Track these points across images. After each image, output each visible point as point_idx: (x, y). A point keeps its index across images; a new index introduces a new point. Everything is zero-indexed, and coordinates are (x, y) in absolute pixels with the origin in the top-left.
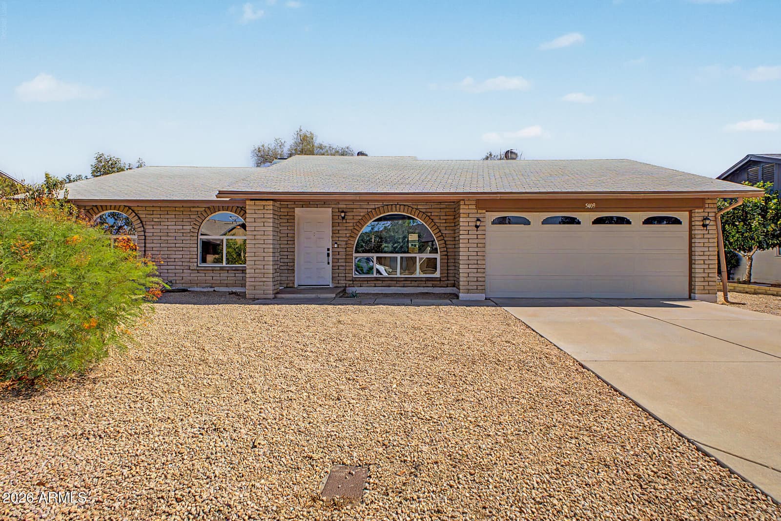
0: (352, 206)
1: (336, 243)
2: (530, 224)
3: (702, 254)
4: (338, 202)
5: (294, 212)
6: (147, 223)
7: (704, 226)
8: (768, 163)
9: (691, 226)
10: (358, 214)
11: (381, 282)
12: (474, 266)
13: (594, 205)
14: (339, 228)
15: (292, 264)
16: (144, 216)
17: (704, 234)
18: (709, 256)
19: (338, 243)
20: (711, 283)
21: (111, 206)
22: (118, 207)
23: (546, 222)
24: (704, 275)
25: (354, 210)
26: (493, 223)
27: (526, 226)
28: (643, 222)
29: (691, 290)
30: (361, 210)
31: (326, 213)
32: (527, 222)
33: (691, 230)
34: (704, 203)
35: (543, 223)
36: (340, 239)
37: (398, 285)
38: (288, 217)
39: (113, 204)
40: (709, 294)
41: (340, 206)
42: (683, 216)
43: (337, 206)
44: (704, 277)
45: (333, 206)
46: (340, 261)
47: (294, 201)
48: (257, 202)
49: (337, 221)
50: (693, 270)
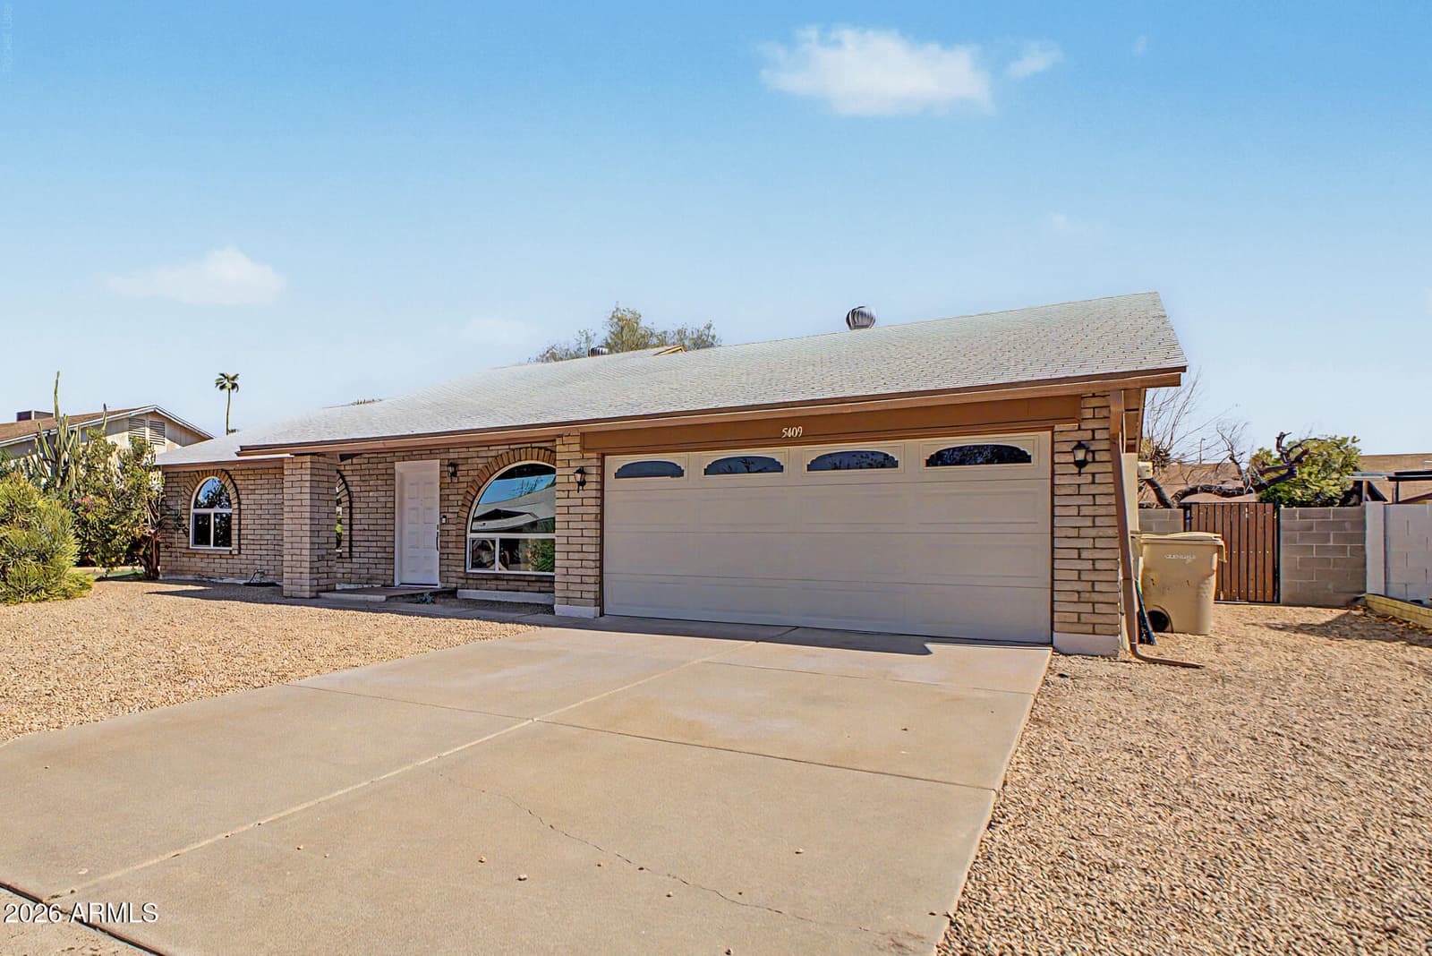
0: (465, 455)
1: (445, 517)
2: (682, 475)
3: (1074, 533)
4: (447, 448)
5: (394, 468)
9: (1053, 465)
10: (473, 466)
11: (505, 583)
12: (577, 556)
13: (799, 430)
14: (448, 492)
15: (391, 550)
16: (240, 482)
17: (1079, 485)
18: (1094, 538)
19: (448, 516)
20: (1100, 608)
21: (209, 471)
22: (216, 472)
23: (712, 469)
24: (1078, 586)
25: (469, 461)
26: (617, 476)
27: (675, 479)
28: (927, 461)
29: (1053, 622)
30: (478, 461)
31: (433, 467)
32: (677, 472)
34: (1078, 408)
35: (706, 472)
36: (450, 509)
37: (530, 589)
38: (386, 477)
40: (1094, 633)
41: (450, 455)
42: (1031, 442)
43: (446, 456)
44: (1079, 592)
45: (442, 455)
46: (450, 545)
47: (393, 451)
49: (446, 480)
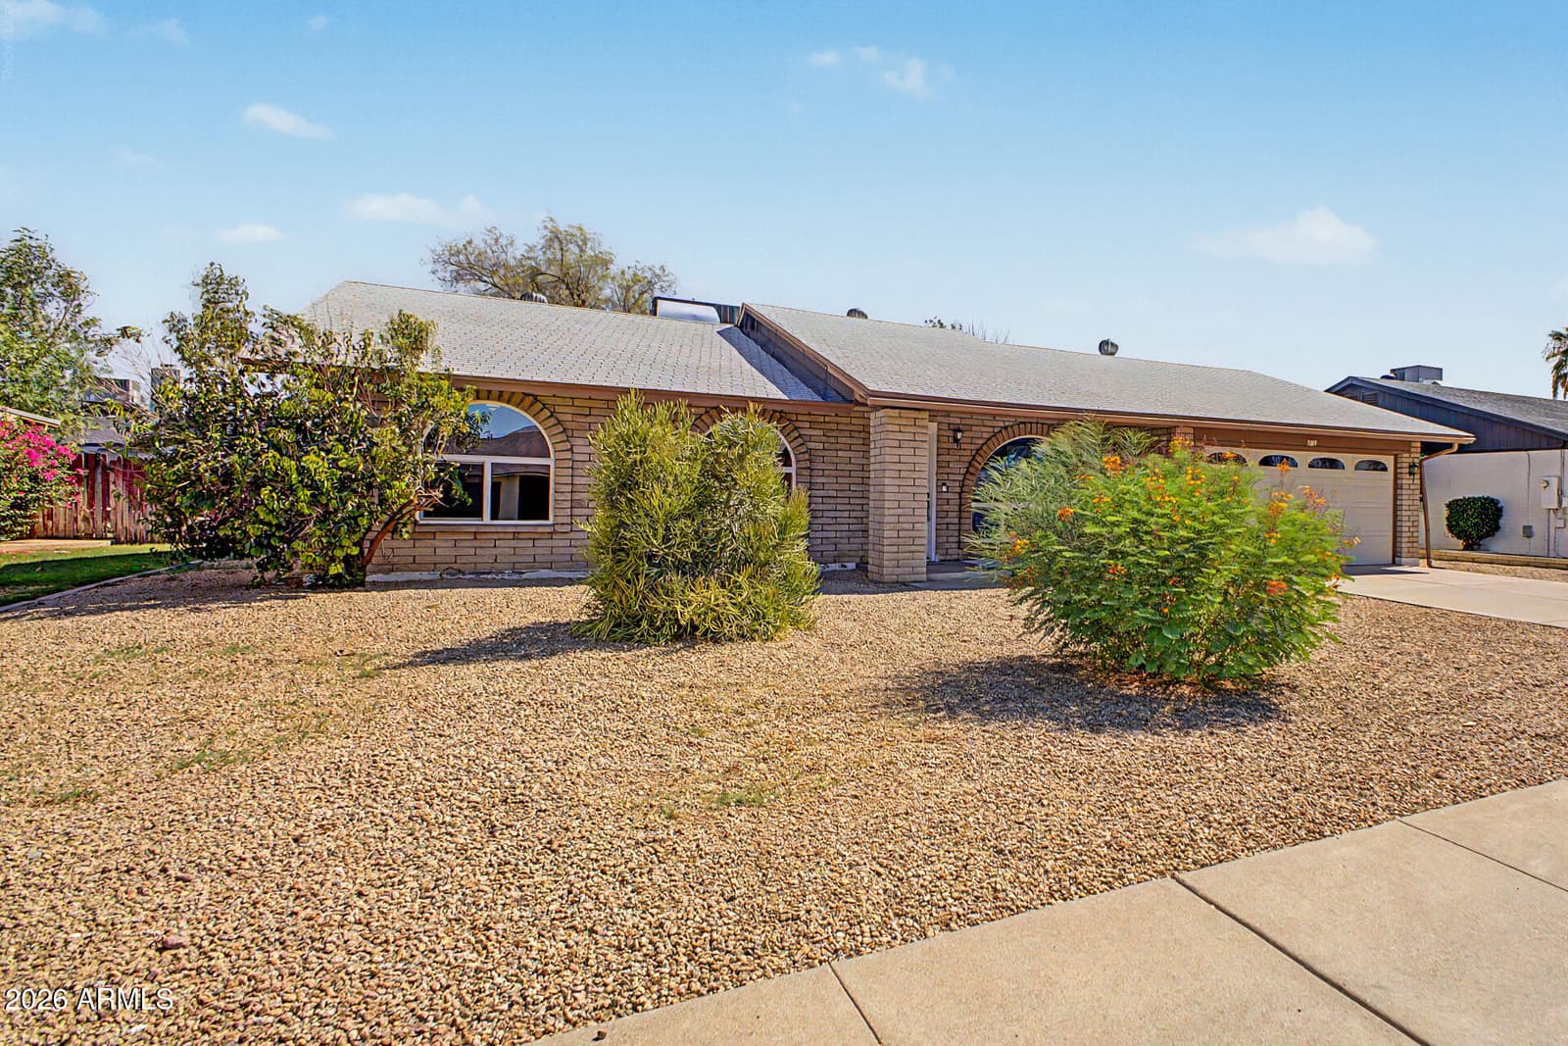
0: (971, 422)
1: (944, 484)
2: (1246, 465)
3: (1408, 508)
4: (948, 414)
6: (575, 433)
7: (1410, 473)
8: (1372, 390)
9: (1396, 474)
10: (978, 435)
13: (1315, 443)
14: (948, 458)
16: (569, 417)
17: (1409, 484)
19: (947, 483)
20: (1414, 545)
21: (490, 392)
22: (506, 397)
24: (1409, 535)
25: (974, 428)
28: (1355, 467)
29: (1396, 554)
30: (982, 429)
31: (929, 430)
33: (1396, 478)
34: (1410, 447)
35: (1260, 464)
36: (951, 477)
39: (496, 388)
40: (1413, 557)
41: (952, 420)
42: (1388, 460)
43: (946, 420)
45: (939, 419)
46: (950, 515)
48: (904, 413)
49: (945, 446)
50: (1398, 529)
